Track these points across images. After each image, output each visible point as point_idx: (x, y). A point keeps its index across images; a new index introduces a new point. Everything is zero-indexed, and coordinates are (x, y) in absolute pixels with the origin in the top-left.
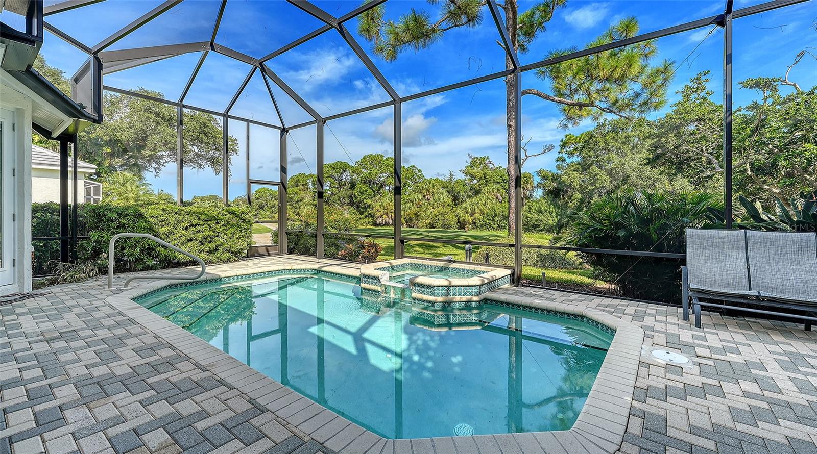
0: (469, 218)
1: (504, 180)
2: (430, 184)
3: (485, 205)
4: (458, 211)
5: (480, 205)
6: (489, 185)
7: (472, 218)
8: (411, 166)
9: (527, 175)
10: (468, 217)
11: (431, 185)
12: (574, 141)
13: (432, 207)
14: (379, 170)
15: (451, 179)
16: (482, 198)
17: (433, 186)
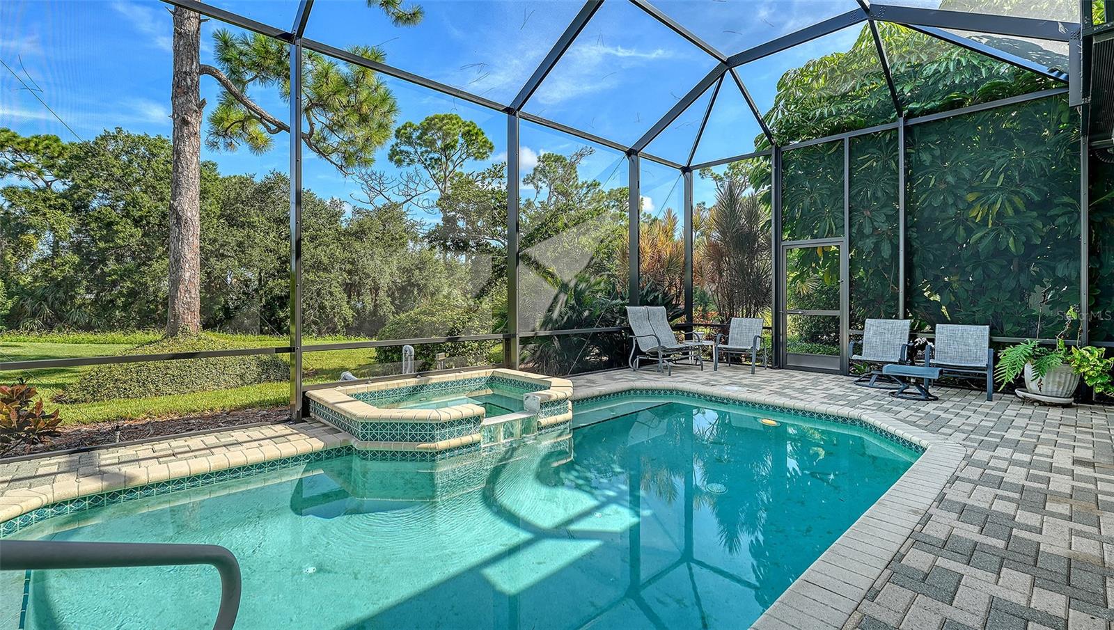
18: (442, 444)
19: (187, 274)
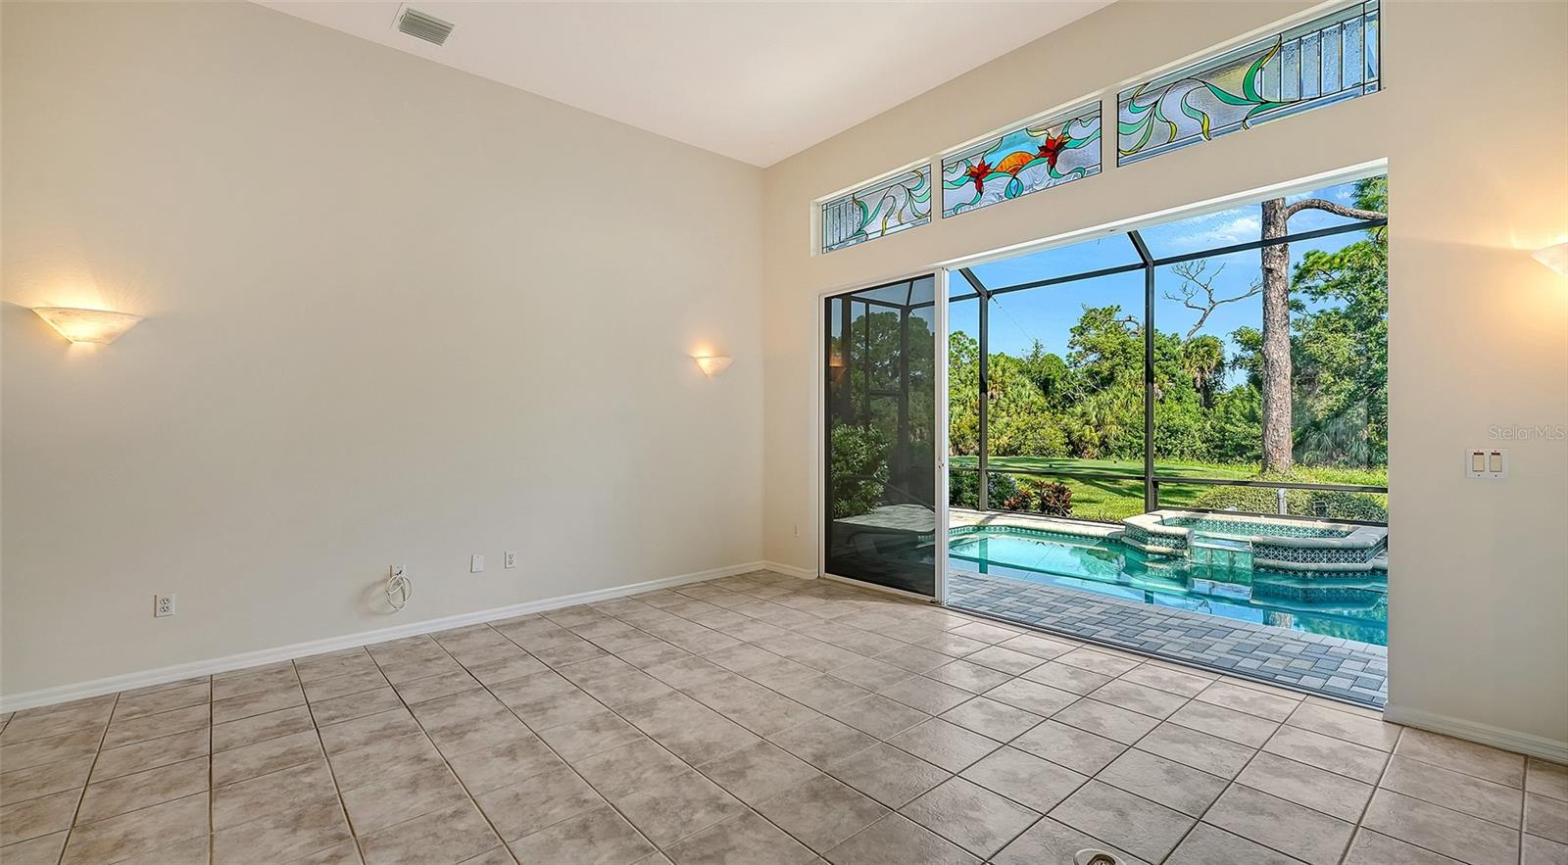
0: (1094, 434)
1: (1164, 355)
2: (996, 366)
3: (1126, 406)
4: (1066, 420)
5: (1115, 408)
6: (1134, 365)
7: (1100, 433)
8: (955, 333)
9: (1207, 341)
10: (1091, 431)
11: (999, 368)
12: (1328, 265)
13: (1004, 413)
14: (893, 344)
15: (1036, 355)
16: (1119, 394)
17: (1004, 371)
18: (1149, 548)
19: (1275, 414)
